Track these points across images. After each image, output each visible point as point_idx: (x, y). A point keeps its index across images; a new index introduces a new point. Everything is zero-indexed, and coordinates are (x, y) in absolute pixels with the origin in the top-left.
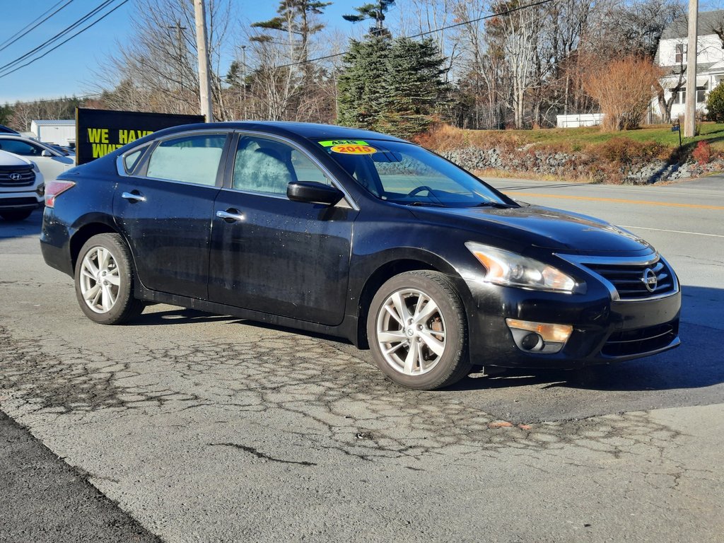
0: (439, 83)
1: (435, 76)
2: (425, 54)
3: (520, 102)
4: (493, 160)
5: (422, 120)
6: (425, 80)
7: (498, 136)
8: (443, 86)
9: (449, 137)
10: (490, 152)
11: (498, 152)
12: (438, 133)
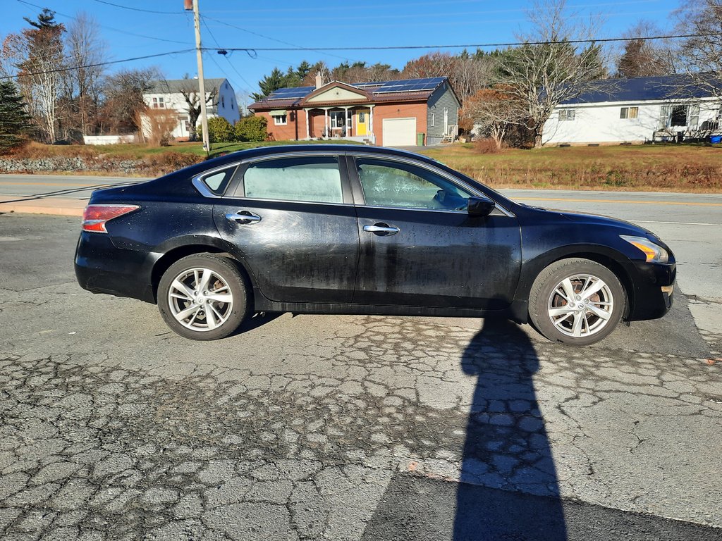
0: (23, 113)
1: (17, 108)
2: (7, 92)
3: (53, 128)
4: (79, 165)
5: (14, 138)
6: (11, 111)
7: (78, 149)
8: (26, 115)
9: (37, 149)
10: (75, 159)
11: (80, 159)
12: (29, 147)
